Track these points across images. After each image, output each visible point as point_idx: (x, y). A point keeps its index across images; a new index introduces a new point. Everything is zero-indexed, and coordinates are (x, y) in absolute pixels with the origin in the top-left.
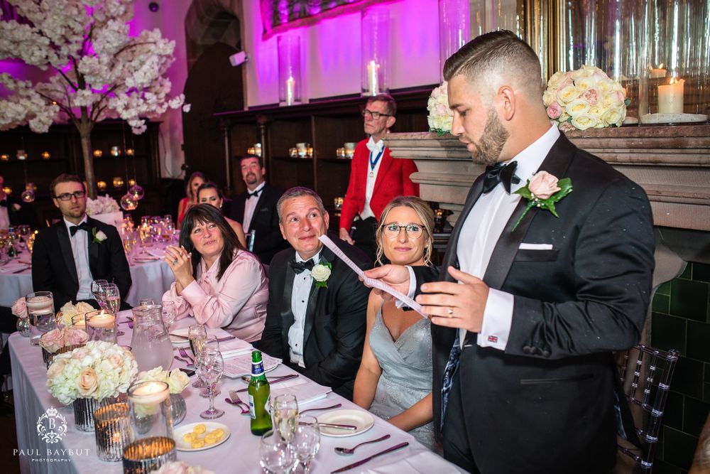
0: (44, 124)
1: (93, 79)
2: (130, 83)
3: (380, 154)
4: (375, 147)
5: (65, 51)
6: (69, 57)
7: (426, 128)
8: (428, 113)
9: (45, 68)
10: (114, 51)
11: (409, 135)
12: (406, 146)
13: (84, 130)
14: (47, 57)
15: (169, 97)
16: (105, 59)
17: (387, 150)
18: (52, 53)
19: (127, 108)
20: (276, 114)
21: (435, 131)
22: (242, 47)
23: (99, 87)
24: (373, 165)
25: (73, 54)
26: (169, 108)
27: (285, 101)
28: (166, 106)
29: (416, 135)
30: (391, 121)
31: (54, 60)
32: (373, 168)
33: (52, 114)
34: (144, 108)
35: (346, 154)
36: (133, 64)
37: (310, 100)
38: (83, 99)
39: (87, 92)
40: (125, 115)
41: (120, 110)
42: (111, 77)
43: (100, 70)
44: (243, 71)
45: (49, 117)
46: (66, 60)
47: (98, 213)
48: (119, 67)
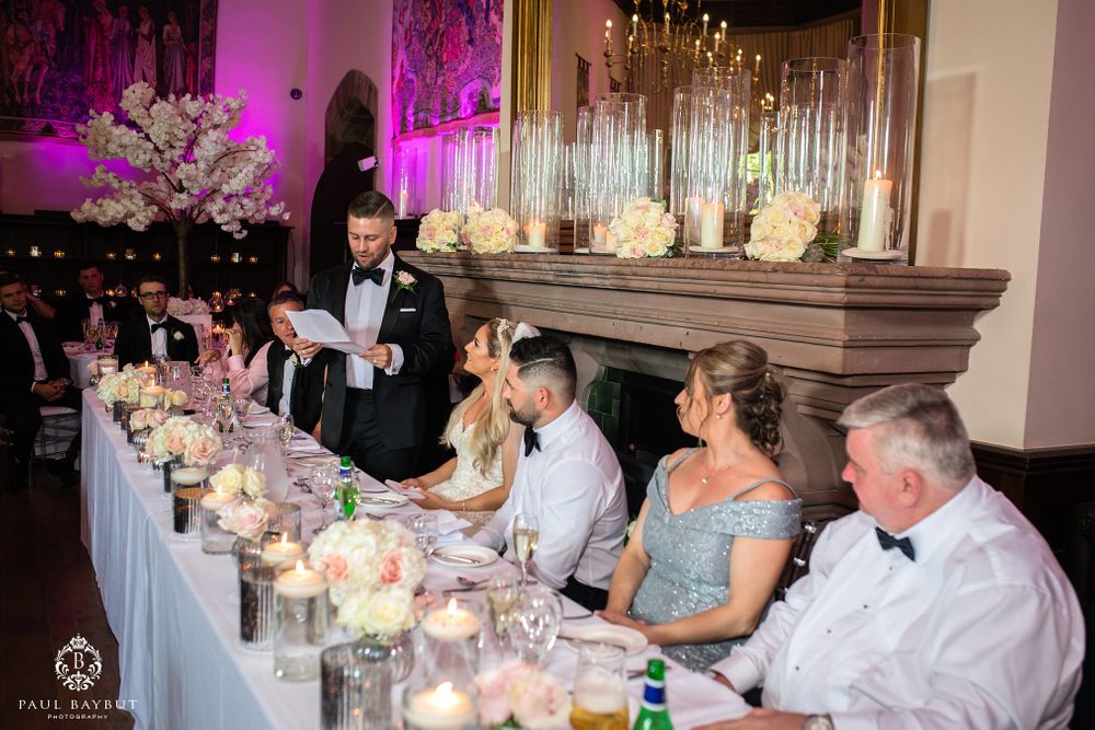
0: (140, 223)
1: (190, 184)
2: (226, 189)
5: (167, 156)
6: (172, 161)
9: (148, 170)
10: (212, 159)
13: (182, 231)
14: (151, 160)
15: (269, 204)
16: (202, 165)
18: (156, 157)
19: (222, 212)
22: (374, 151)
23: (196, 191)
25: (176, 159)
26: (268, 215)
28: (265, 212)
31: (157, 163)
33: (150, 214)
34: (240, 214)
36: (233, 170)
38: (179, 202)
39: (184, 196)
40: (218, 220)
41: (214, 214)
42: (208, 183)
43: (196, 176)
45: (146, 217)
46: (169, 163)
47: (187, 314)
48: (218, 173)
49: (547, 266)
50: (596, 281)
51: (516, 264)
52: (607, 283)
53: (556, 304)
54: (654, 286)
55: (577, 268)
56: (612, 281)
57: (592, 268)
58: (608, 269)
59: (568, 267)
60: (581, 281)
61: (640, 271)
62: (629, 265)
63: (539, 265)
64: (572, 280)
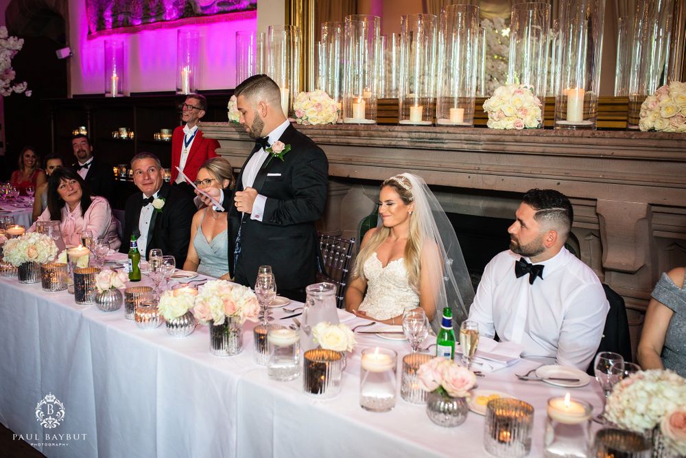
3: (192, 137)
4: (189, 132)
7: (226, 120)
8: (228, 110)
11: (215, 124)
12: (212, 130)
17: (198, 134)
20: (100, 102)
21: (232, 122)
22: (67, 43)
24: (187, 145)
27: (110, 93)
29: (220, 124)
30: (202, 113)
32: (186, 146)
35: (161, 137)
37: (131, 94)
44: (68, 64)
49: (405, 135)
50: (466, 146)
51: (363, 133)
52: (479, 148)
53: (403, 163)
54: (539, 150)
55: (444, 136)
56: (484, 146)
57: (463, 137)
58: (483, 137)
59: (434, 135)
60: (445, 146)
61: (524, 138)
62: (514, 135)
63: (394, 134)
64: (434, 145)
